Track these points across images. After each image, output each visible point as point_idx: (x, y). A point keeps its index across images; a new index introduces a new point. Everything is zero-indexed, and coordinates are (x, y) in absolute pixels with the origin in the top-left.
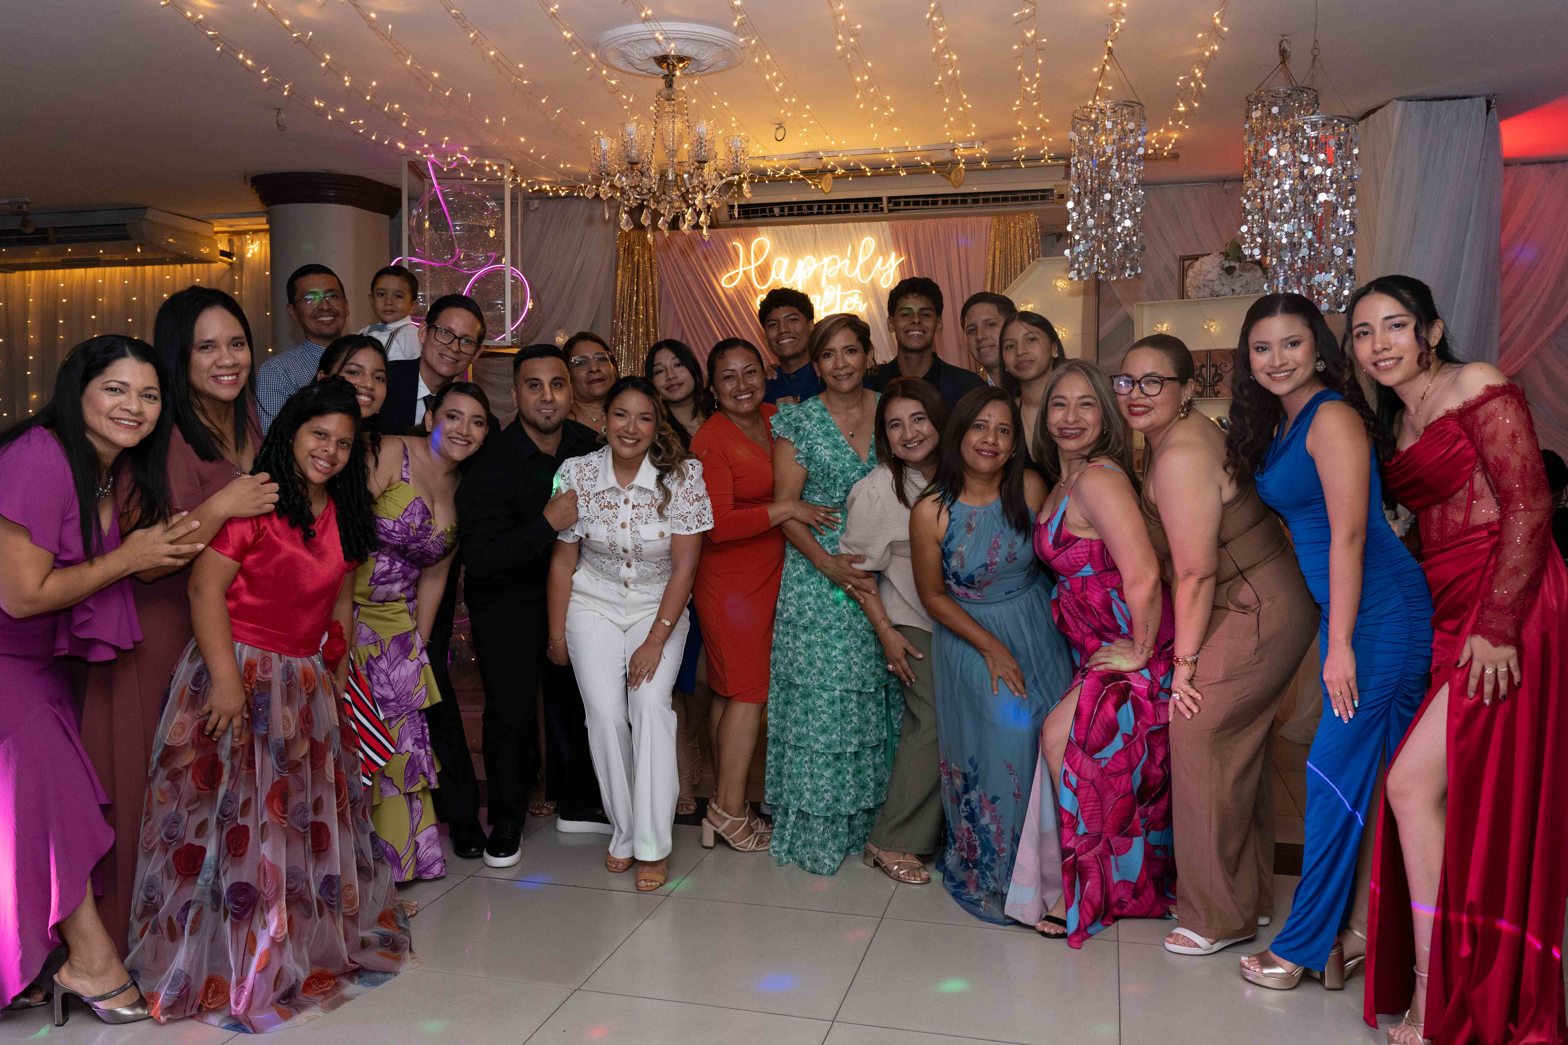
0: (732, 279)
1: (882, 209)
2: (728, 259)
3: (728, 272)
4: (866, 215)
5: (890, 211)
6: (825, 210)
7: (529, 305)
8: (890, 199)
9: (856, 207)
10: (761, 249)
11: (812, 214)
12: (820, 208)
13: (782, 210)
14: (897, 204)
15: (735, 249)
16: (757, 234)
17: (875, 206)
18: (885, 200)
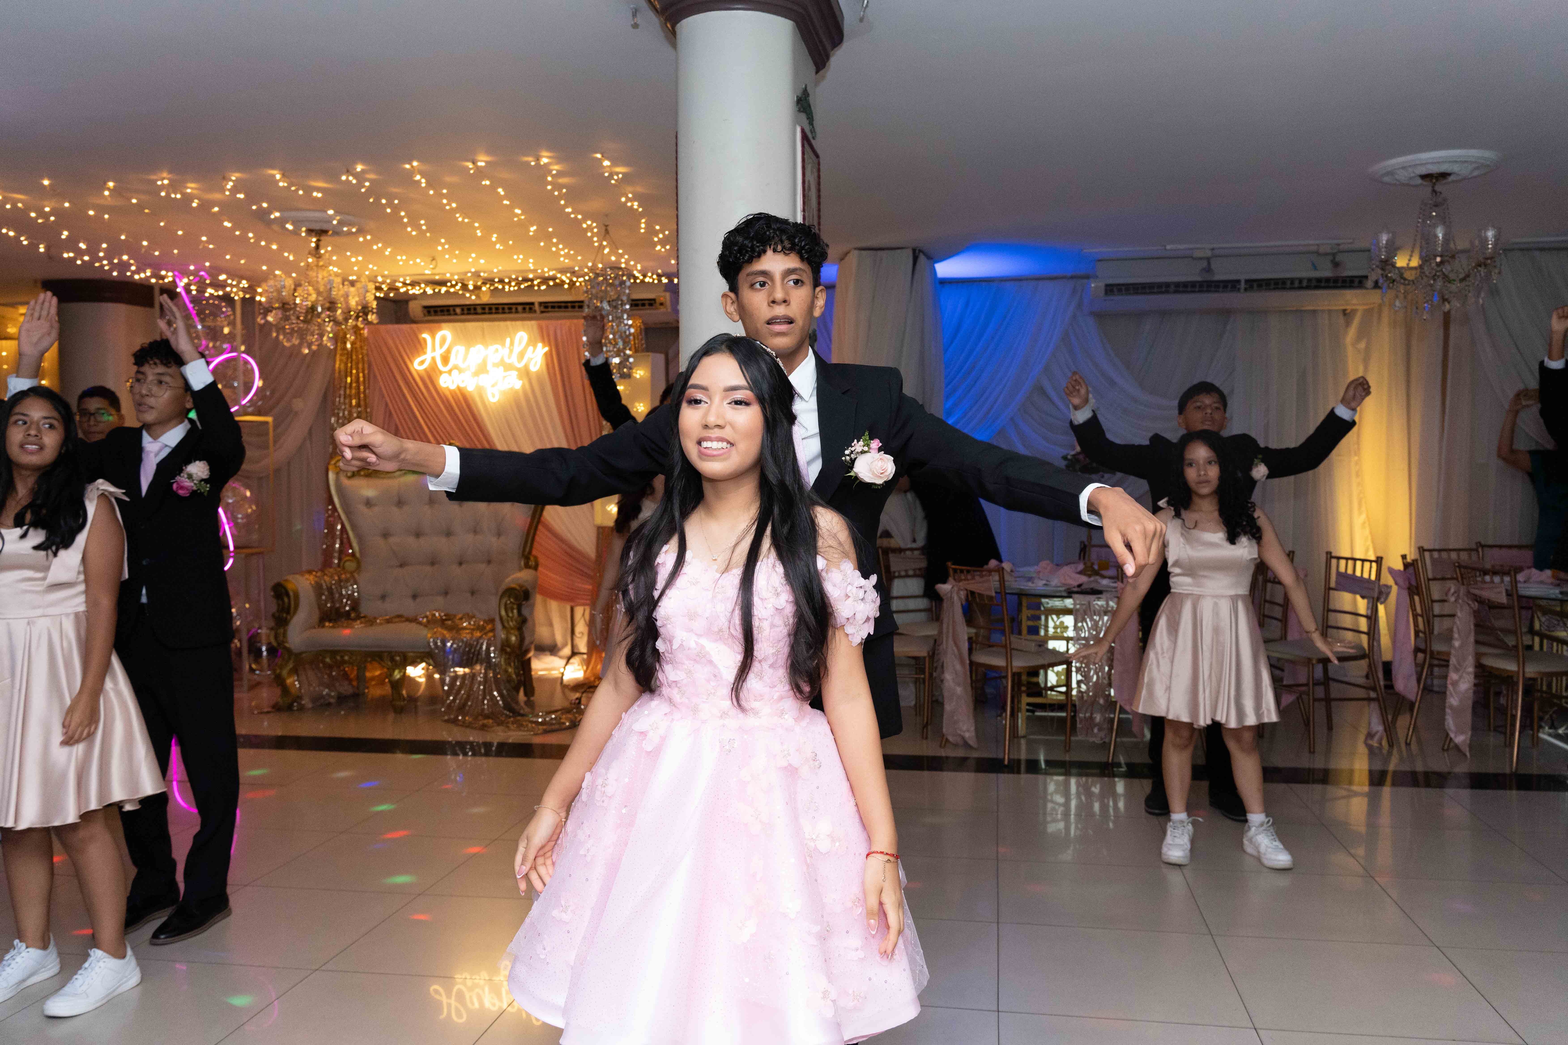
0: (422, 363)
1: (535, 311)
2: (418, 347)
3: (419, 356)
4: (524, 315)
5: (542, 312)
6: (494, 311)
7: (258, 383)
8: (541, 304)
9: (516, 309)
10: (443, 340)
11: (484, 313)
12: (490, 309)
13: (463, 310)
14: (546, 307)
15: (425, 340)
16: (440, 329)
17: (530, 309)
18: (537, 305)
